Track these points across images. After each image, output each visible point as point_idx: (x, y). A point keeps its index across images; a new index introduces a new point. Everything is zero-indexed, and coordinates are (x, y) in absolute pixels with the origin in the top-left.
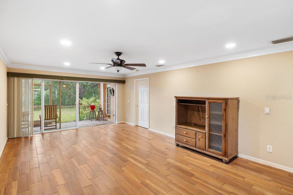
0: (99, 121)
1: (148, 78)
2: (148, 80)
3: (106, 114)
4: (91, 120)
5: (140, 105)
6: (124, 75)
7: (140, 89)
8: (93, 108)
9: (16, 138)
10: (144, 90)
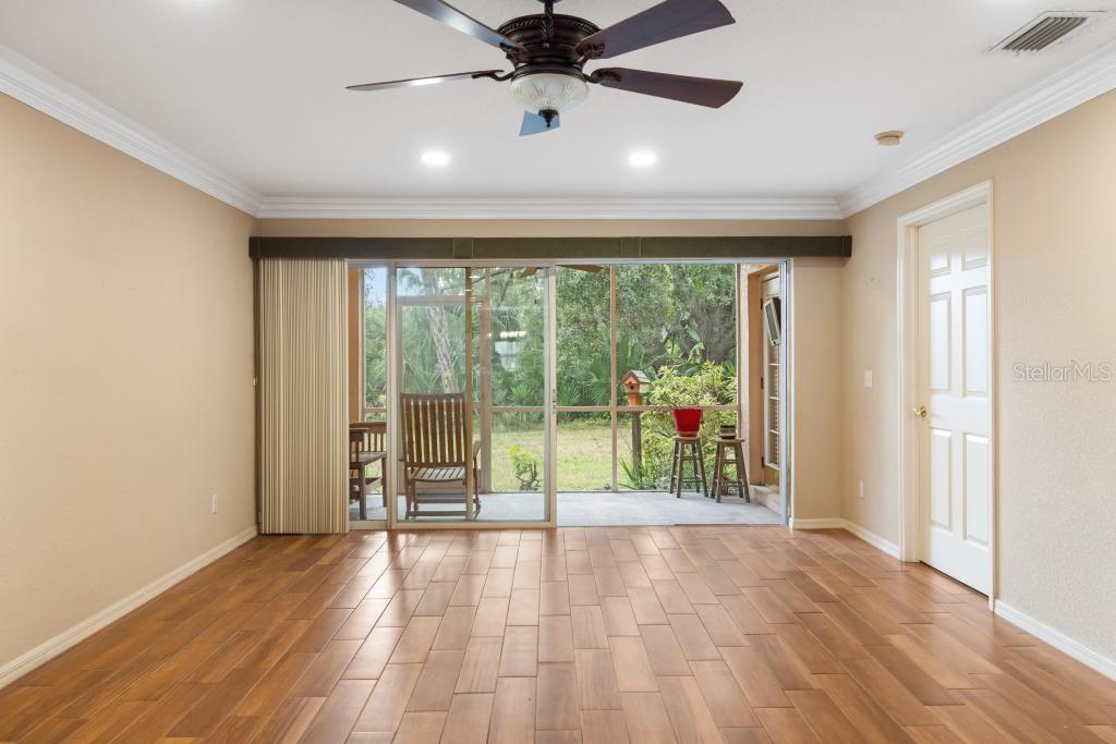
0: (719, 501)
1: (983, 189)
2: (989, 204)
3: (767, 463)
4: (679, 496)
5: (939, 404)
6: (840, 197)
7: (938, 285)
8: (688, 420)
9: (283, 534)
10: (964, 291)
